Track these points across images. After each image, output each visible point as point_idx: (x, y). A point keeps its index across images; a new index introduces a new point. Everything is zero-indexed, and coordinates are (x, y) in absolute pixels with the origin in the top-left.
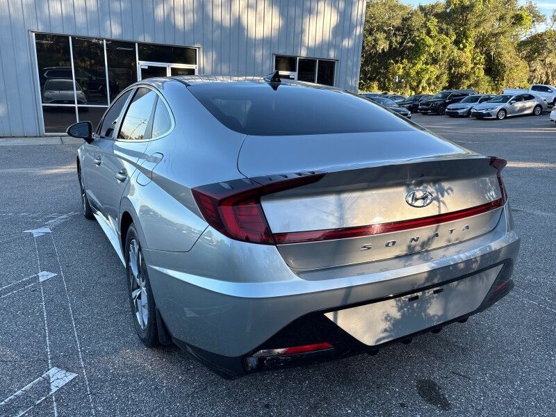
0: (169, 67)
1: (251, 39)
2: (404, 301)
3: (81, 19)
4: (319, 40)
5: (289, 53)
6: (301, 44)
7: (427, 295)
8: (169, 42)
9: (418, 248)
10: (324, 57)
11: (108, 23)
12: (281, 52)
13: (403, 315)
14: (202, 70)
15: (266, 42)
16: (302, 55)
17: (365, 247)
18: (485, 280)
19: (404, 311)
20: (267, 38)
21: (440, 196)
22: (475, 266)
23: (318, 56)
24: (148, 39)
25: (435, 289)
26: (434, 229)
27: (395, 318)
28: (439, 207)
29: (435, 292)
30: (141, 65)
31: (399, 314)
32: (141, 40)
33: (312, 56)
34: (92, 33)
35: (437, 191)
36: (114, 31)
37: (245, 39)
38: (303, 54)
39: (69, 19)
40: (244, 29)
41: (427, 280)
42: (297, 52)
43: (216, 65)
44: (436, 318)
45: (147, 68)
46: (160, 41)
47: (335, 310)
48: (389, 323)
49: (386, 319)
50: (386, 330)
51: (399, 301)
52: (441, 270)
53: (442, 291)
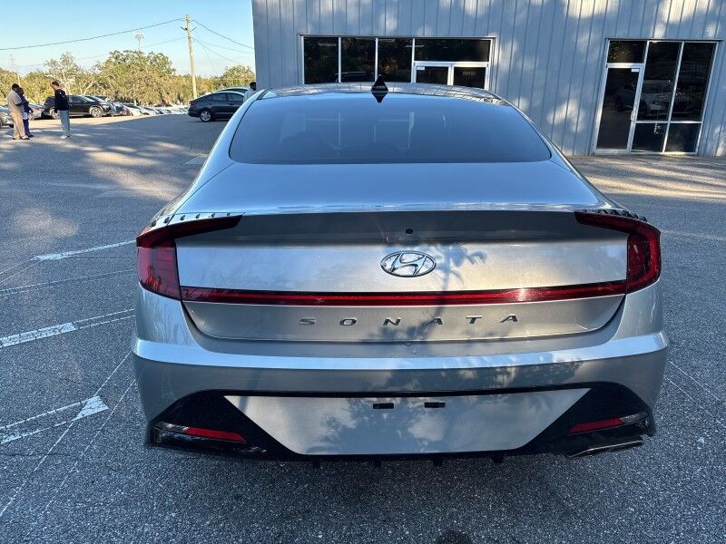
0: (451, 66)
1: (573, 19)
2: (364, 406)
3: (352, 14)
4: (688, 11)
5: (634, 35)
6: (656, 18)
7: (411, 406)
8: (455, 33)
9: (402, 336)
10: (696, 36)
11: (383, 16)
12: (621, 34)
13: (361, 426)
14: (495, 69)
15: (597, 21)
16: (656, 37)
17: (303, 320)
18: (544, 404)
19: (364, 421)
20: (600, 15)
21: (452, 264)
22: (504, 381)
23: (685, 36)
24: (428, 33)
25: (429, 400)
26: (433, 312)
27: (344, 426)
28: (445, 280)
29: (427, 405)
30: (417, 65)
31: (354, 422)
32: (420, 34)
33: (673, 37)
34: (364, 32)
35: (448, 256)
36: (389, 26)
37: (564, 19)
38: (659, 34)
39: (339, 16)
40: (564, 5)
41: (391, 382)
42: (648, 32)
43: (516, 60)
44: (426, 443)
45: (423, 69)
46: (442, 33)
47: (244, 394)
48: (333, 430)
49: (329, 423)
50: (326, 439)
51: (356, 403)
52: (422, 374)
53: (443, 405)
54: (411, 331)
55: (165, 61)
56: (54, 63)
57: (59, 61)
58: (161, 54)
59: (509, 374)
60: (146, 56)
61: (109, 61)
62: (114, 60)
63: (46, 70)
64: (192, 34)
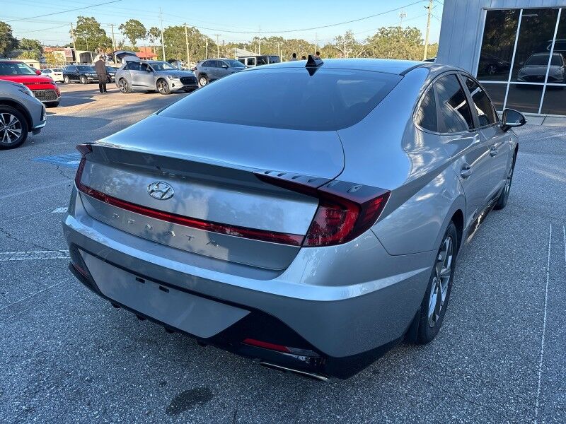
26: (168, 227)
28: (176, 206)
29: (161, 288)
53: (168, 291)
54: (159, 235)
55: (417, 33)
56: (340, 38)
57: (343, 37)
58: (415, 28)
59: (193, 281)
60: (403, 30)
61: (376, 36)
62: (380, 34)
63: (334, 43)
64: (432, 12)
